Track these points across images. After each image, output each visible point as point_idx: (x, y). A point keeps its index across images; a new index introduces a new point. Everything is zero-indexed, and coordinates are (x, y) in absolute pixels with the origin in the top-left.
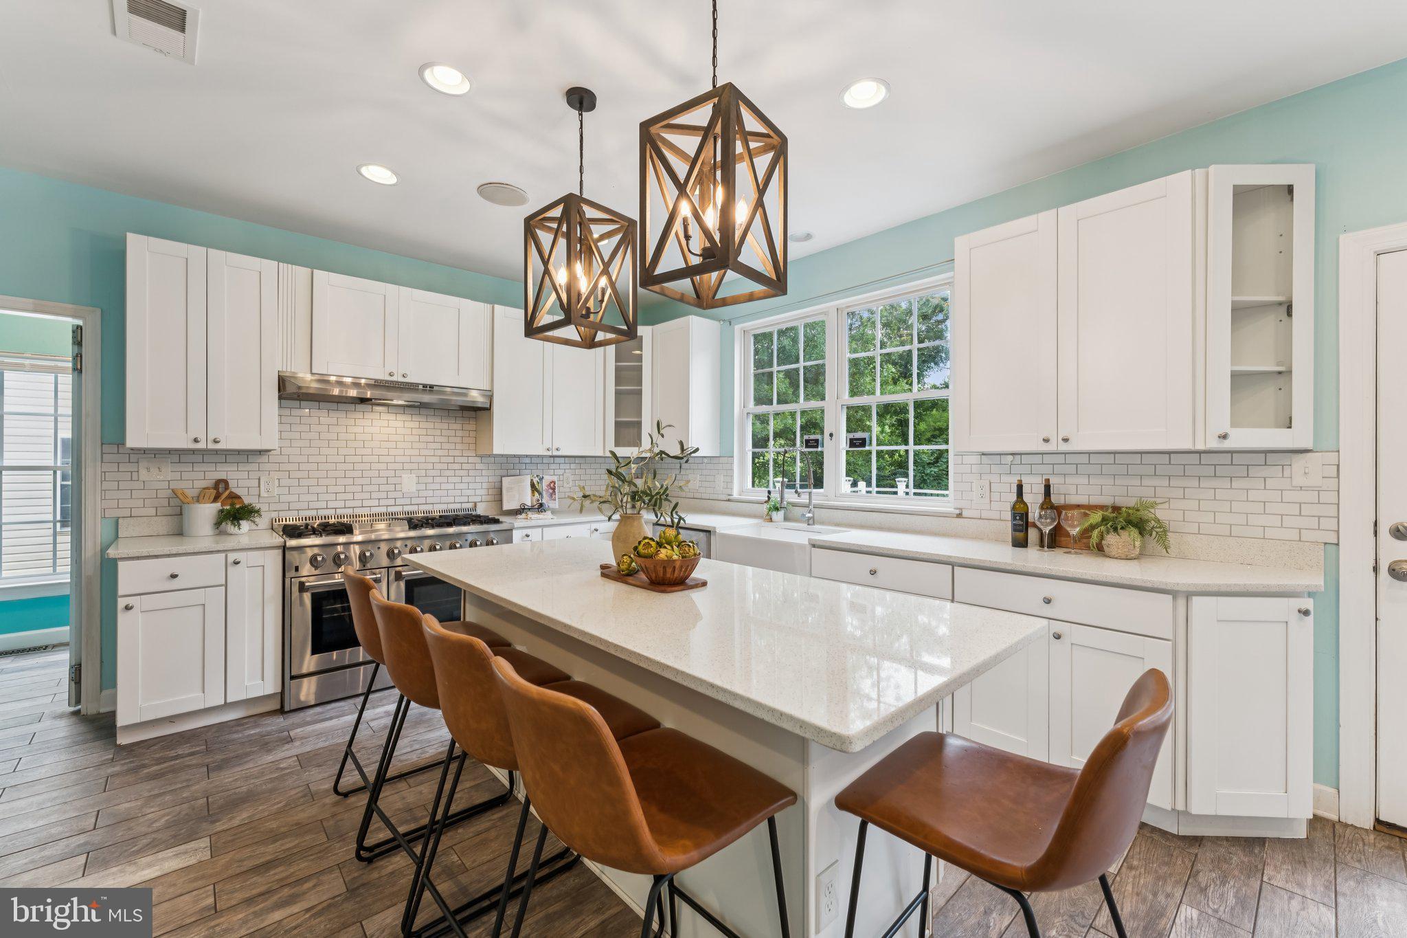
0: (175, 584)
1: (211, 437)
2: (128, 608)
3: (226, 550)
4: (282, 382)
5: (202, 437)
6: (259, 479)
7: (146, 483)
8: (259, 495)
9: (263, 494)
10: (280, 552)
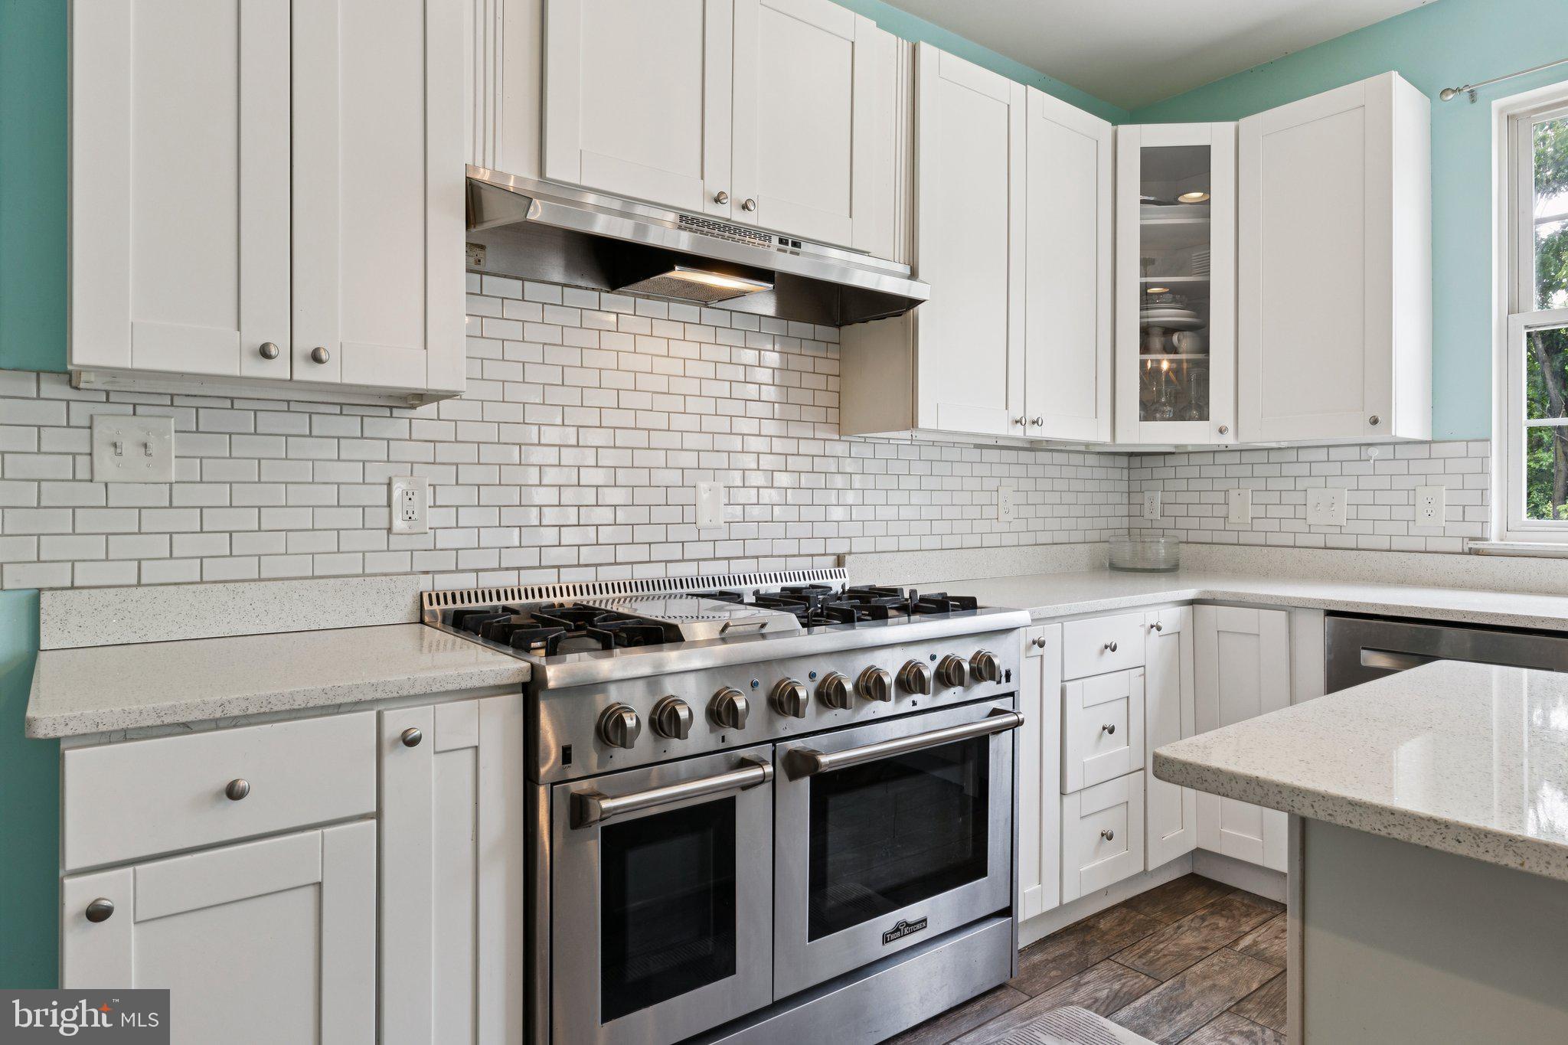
0: (237, 819)
1: (304, 345)
2: (97, 914)
3: (377, 701)
4: (475, 197)
5: (280, 345)
6: (389, 485)
7: (109, 485)
8: (389, 530)
9: (399, 524)
10: (516, 700)
